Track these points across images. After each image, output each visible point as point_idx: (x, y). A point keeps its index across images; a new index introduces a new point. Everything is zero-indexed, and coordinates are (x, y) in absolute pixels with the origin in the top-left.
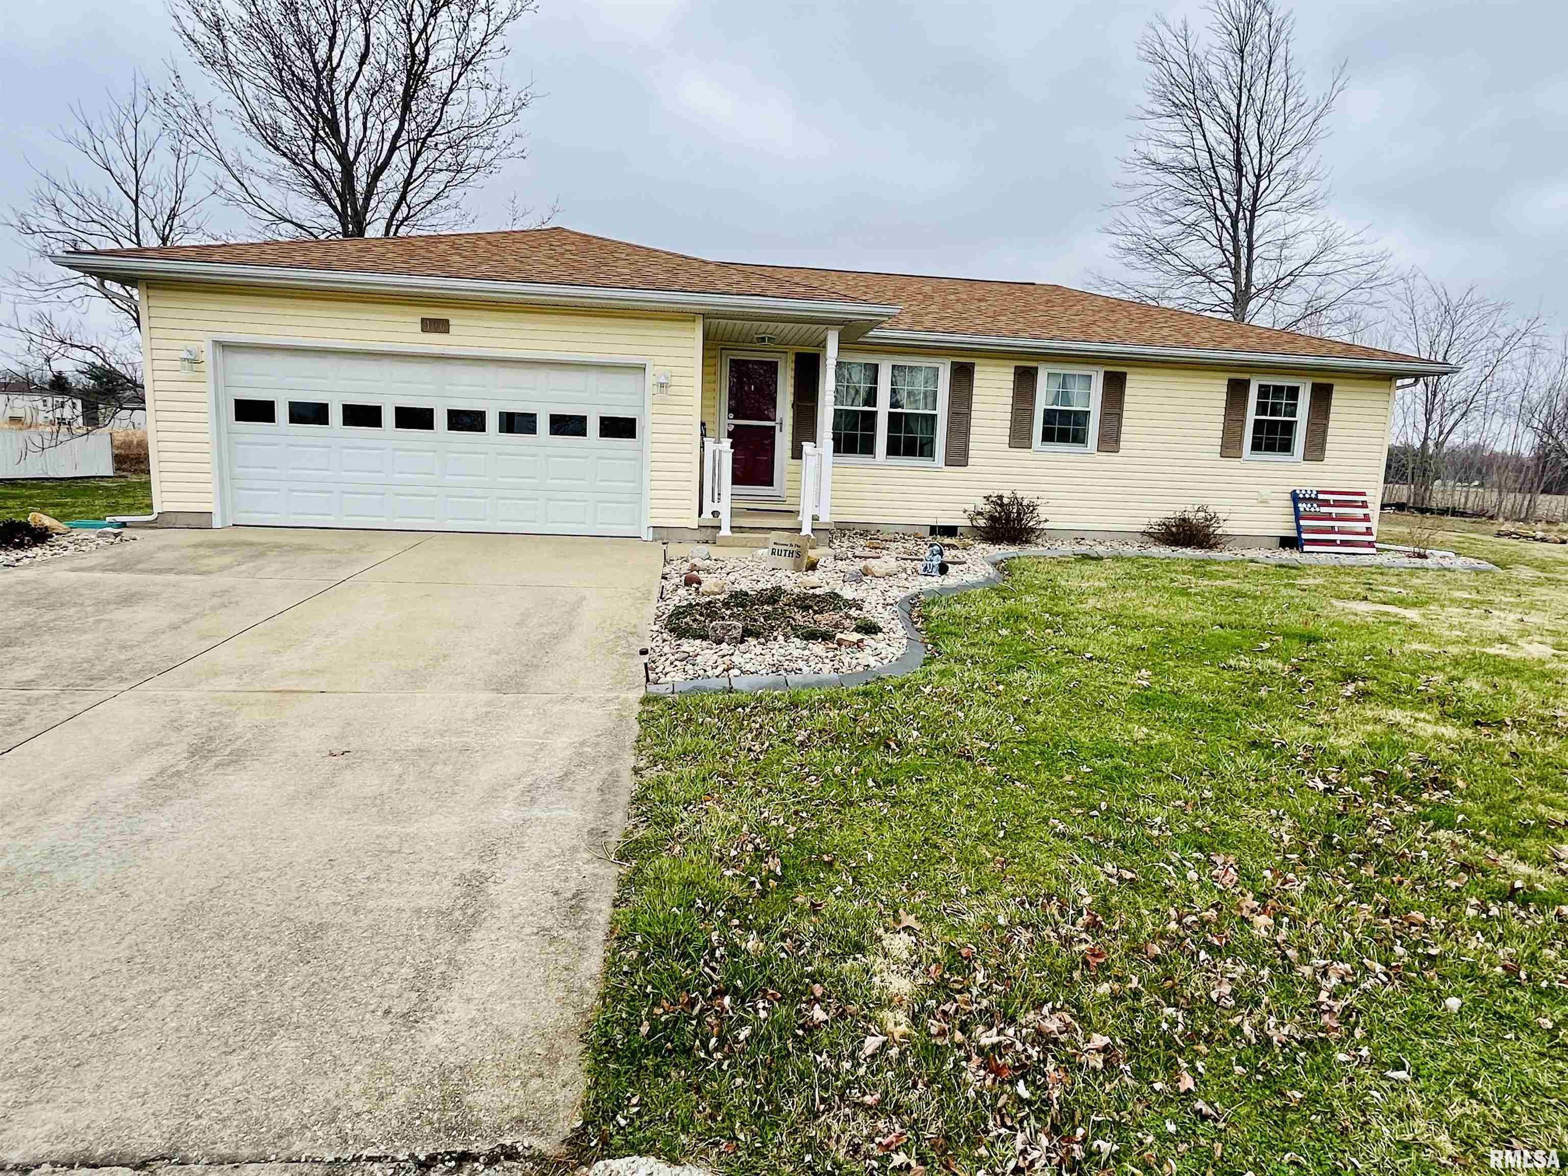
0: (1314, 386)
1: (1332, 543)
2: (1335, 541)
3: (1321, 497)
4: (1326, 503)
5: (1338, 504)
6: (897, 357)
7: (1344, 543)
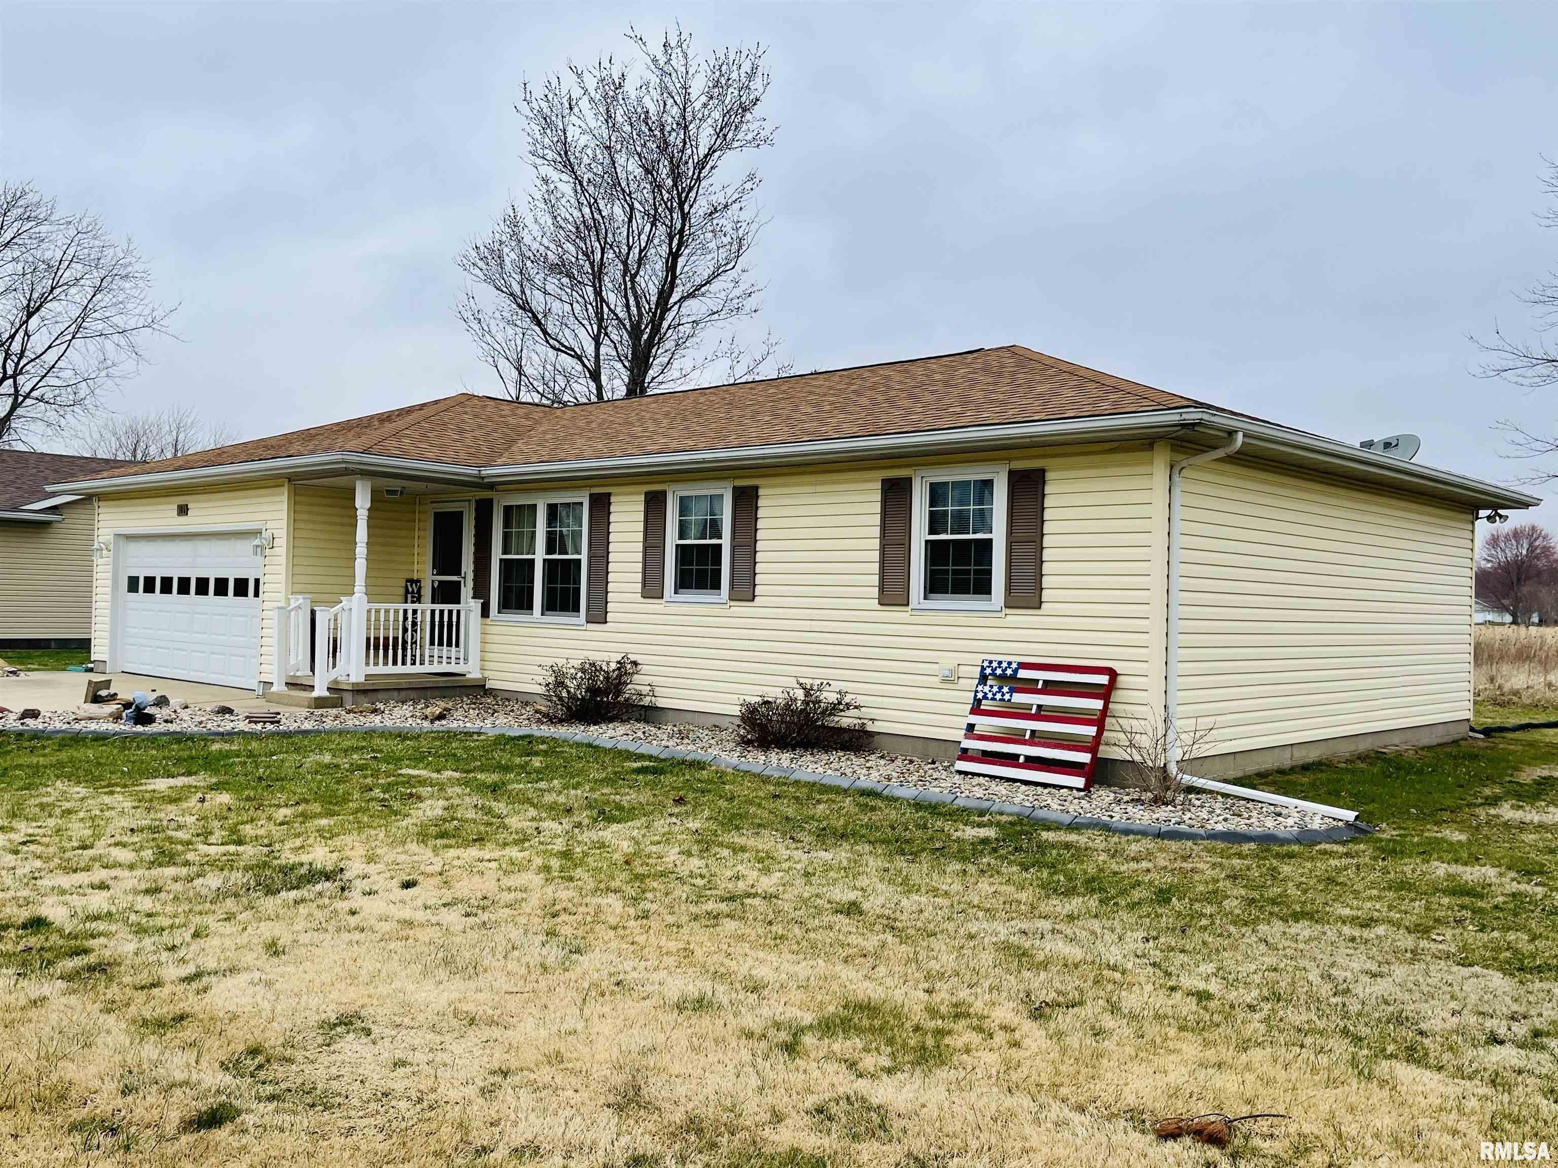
0: (1012, 474)
1: (1010, 760)
2: (1016, 757)
3: (1023, 674)
4: (1029, 687)
5: (1050, 688)
6: (552, 494)
7: (1034, 763)
